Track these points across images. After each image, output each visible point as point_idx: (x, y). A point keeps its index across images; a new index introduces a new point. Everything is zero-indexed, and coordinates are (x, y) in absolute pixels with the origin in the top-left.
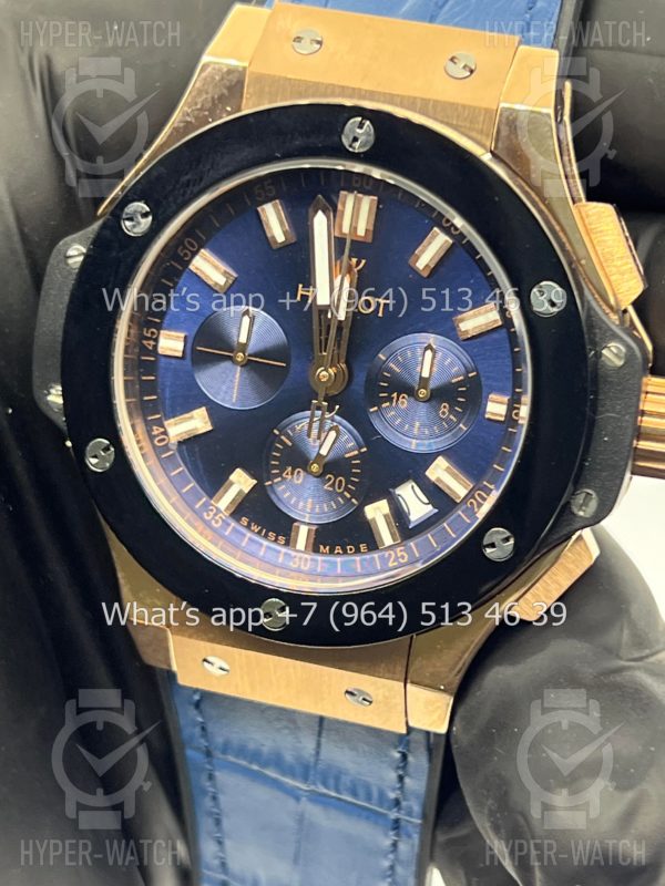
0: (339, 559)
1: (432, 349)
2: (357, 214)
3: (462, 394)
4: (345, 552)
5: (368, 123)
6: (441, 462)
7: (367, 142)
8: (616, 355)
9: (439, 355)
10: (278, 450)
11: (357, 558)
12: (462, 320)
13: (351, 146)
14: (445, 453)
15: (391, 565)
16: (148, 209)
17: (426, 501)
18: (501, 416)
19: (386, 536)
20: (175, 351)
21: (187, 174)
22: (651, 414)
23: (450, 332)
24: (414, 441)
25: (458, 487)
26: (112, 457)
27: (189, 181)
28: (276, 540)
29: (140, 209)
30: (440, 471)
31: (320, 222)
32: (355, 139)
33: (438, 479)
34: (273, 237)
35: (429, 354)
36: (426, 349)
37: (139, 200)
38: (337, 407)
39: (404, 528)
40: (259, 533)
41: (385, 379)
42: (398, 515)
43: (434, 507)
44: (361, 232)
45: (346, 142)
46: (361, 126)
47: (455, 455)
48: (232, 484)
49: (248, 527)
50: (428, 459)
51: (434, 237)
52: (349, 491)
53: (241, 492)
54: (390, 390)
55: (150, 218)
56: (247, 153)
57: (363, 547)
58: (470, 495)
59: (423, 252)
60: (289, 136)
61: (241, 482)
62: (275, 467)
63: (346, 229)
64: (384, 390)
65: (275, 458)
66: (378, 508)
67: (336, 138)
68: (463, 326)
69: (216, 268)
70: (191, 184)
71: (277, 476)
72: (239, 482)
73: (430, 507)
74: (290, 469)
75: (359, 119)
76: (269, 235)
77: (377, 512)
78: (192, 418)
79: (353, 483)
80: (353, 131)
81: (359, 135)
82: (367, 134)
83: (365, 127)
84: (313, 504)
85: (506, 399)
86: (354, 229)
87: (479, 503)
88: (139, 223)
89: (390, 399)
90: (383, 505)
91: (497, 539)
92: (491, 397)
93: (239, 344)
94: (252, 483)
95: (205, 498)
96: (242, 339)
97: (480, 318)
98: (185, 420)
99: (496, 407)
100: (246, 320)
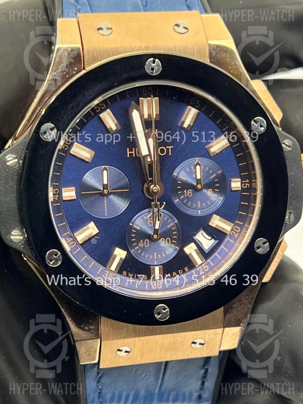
1: (200, 165)
3: (217, 183)
5: (157, 60)
6: (216, 217)
7: (159, 69)
8: (288, 146)
10: (134, 233)
12: (212, 147)
13: (151, 73)
14: (216, 213)
16: (53, 126)
17: (210, 238)
18: (239, 188)
19: (197, 259)
20: (72, 196)
21: (70, 103)
24: (199, 211)
25: (226, 226)
26: (61, 257)
27: (72, 107)
29: (49, 127)
30: (217, 222)
31: (135, 115)
32: (153, 69)
33: (217, 225)
34: (111, 128)
35: (198, 167)
36: (196, 165)
37: (48, 122)
38: (164, 203)
39: (205, 255)
41: (179, 185)
42: (200, 249)
43: (215, 240)
44: (154, 116)
45: (148, 71)
46: (154, 62)
47: (223, 213)
48: (115, 256)
50: (209, 217)
51: (189, 110)
52: (174, 243)
53: (121, 259)
54: (182, 190)
55: (55, 130)
56: (100, 87)
58: (232, 229)
59: (186, 119)
60: (120, 74)
61: (120, 254)
62: (134, 242)
63: (146, 116)
64: (179, 190)
65: (134, 237)
66: (191, 247)
67: (143, 70)
68: (212, 150)
69: (84, 149)
70: (74, 108)
71: (136, 246)
72: (119, 254)
73: (213, 241)
74: (142, 241)
75: (152, 59)
76: (108, 128)
77: (190, 249)
78: (88, 228)
79: (175, 239)
80: (150, 65)
81: (154, 66)
82: (158, 65)
83: (156, 62)
84: (157, 255)
85: (240, 179)
86: (149, 116)
87: (236, 233)
88: (50, 134)
89: (183, 194)
90: (193, 245)
91: (260, 244)
92: (233, 180)
93: (104, 185)
94: (125, 253)
95: (101, 268)
96: (105, 182)
97: (219, 144)
98: (85, 230)
99: (236, 184)
100: (105, 172)
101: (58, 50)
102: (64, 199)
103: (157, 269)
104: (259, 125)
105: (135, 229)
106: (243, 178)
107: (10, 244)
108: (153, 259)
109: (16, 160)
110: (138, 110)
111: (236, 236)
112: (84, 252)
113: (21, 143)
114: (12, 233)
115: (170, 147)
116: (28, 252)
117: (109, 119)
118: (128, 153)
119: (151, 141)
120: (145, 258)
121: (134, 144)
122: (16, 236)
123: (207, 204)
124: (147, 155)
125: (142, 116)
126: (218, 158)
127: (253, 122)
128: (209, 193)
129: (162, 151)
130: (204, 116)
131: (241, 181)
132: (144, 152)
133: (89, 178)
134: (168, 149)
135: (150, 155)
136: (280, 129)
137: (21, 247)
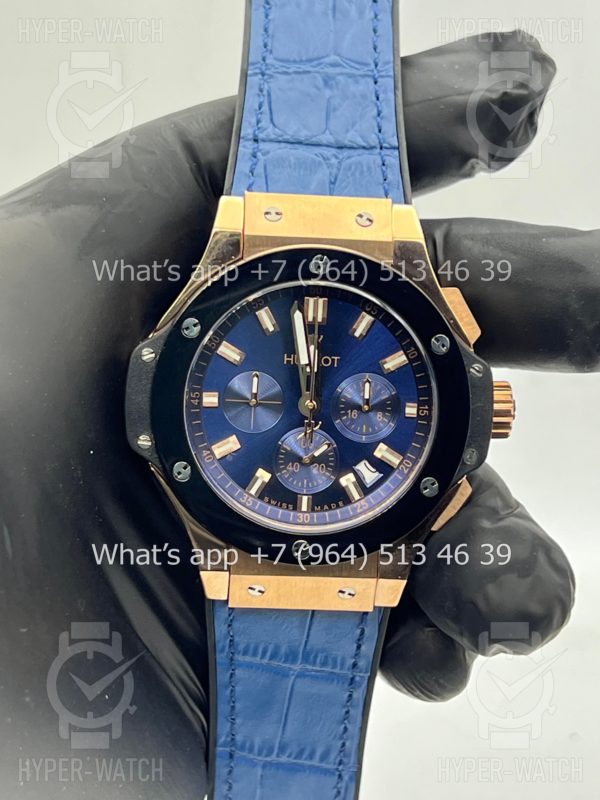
0: (327, 513)
1: (368, 381)
2: (317, 308)
3: (389, 405)
4: (330, 508)
5: (325, 257)
6: (382, 446)
8: (478, 371)
9: (373, 384)
10: (282, 454)
11: (338, 511)
12: (385, 363)
14: (384, 441)
15: (359, 511)
16: (197, 321)
17: (373, 470)
18: (415, 414)
19: (355, 494)
20: (214, 403)
22: (498, 402)
23: (378, 370)
24: (364, 437)
25: (394, 459)
26: (190, 472)
28: (288, 508)
29: (193, 322)
30: (382, 451)
31: (298, 316)
33: (383, 456)
34: (267, 328)
35: (367, 385)
36: (365, 382)
37: (192, 317)
38: (320, 422)
39: (365, 490)
40: (276, 505)
41: (343, 403)
42: (360, 482)
43: (380, 473)
44: (320, 319)
47: (392, 442)
48: (257, 478)
49: (269, 502)
50: (375, 445)
51: (363, 317)
52: (329, 471)
53: (263, 482)
54: (346, 409)
55: (199, 327)
57: (341, 503)
58: (401, 463)
59: (358, 326)
61: (263, 476)
62: (282, 464)
63: (310, 319)
64: (342, 409)
65: (282, 459)
66: (349, 478)
68: (386, 366)
69: (233, 351)
71: (284, 469)
73: (377, 474)
74: (291, 464)
75: (320, 256)
76: (264, 327)
77: (348, 480)
78: (228, 442)
79: (331, 467)
84: (308, 483)
85: (416, 405)
86: (315, 318)
87: (407, 467)
88: (192, 331)
89: (347, 414)
90: (351, 477)
91: (428, 484)
92: (408, 404)
93: (252, 394)
94: (269, 476)
95: (240, 490)
96: (254, 391)
97: (396, 361)
98: (225, 444)
99: (411, 410)
100: (255, 379)
101: (216, 233)
102: (204, 405)
103: (305, 499)
104: (441, 344)
105: (285, 449)
106: (420, 404)
107: (136, 449)
108: (302, 486)
109: (153, 355)
110: (302, 311)
111: (406, 472)
112: (220, 468)
113: (161, 336)
114: (141, 438)
115: (336, 358)
116: (157, 462)
117: (266, 319)
118: (286, 359)
119: (312, 348)
120: (293, 485)
121: (292, 349)
122: (144, 441)
123: (374, 429)
124: (307, 365)
125: (305, 318)
126: (393, 377)
127: (433, 340)
128: (379, 417)
129: (326, 361)
130: (380, 325)
131: (418, 406)
132: (304, 360)
133: (237, 383)
134: (333, 360)
135: (309, 364)
136: (472, 350)
137: (146, 455)
